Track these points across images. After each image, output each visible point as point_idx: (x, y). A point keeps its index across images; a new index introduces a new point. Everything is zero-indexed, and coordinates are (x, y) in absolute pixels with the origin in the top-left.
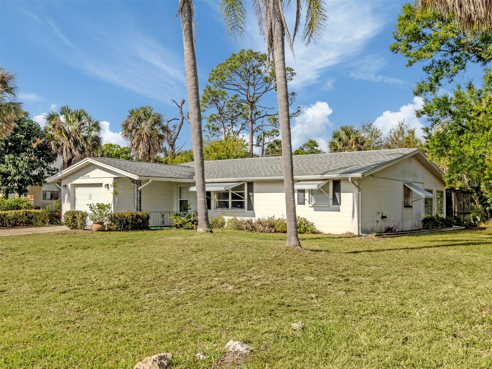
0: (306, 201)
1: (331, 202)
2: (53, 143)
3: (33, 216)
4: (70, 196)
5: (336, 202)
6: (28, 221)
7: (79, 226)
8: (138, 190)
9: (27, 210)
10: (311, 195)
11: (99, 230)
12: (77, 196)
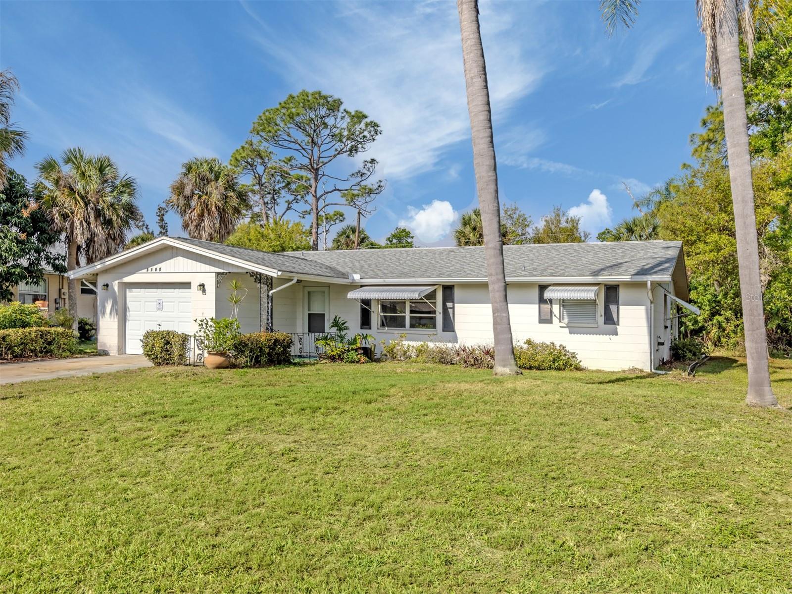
0: (554, 317)
1: (601, 320)
2: (58, 211)
3: (54, 339)
4: (117, 304)
5: (610, 320)
6: (45, 348)
7: (176, 358)
8: (268, 296)
9: (42, 328)
10: (562, 308)
11: (219, 367)
12: (129, 304)
